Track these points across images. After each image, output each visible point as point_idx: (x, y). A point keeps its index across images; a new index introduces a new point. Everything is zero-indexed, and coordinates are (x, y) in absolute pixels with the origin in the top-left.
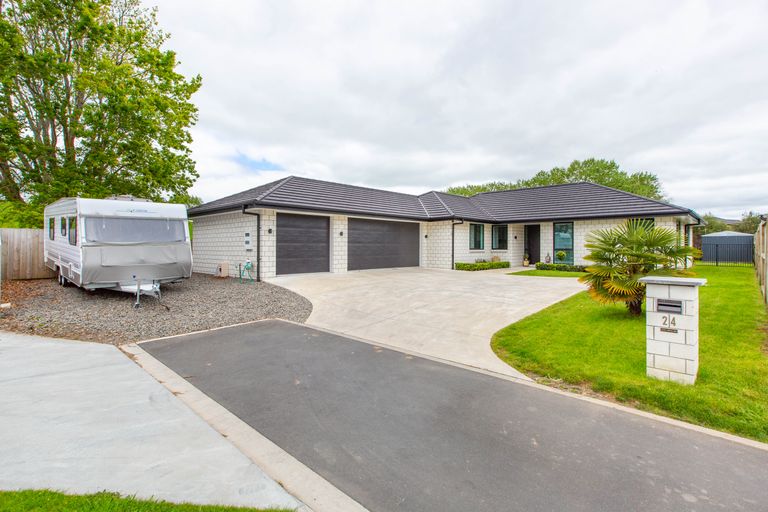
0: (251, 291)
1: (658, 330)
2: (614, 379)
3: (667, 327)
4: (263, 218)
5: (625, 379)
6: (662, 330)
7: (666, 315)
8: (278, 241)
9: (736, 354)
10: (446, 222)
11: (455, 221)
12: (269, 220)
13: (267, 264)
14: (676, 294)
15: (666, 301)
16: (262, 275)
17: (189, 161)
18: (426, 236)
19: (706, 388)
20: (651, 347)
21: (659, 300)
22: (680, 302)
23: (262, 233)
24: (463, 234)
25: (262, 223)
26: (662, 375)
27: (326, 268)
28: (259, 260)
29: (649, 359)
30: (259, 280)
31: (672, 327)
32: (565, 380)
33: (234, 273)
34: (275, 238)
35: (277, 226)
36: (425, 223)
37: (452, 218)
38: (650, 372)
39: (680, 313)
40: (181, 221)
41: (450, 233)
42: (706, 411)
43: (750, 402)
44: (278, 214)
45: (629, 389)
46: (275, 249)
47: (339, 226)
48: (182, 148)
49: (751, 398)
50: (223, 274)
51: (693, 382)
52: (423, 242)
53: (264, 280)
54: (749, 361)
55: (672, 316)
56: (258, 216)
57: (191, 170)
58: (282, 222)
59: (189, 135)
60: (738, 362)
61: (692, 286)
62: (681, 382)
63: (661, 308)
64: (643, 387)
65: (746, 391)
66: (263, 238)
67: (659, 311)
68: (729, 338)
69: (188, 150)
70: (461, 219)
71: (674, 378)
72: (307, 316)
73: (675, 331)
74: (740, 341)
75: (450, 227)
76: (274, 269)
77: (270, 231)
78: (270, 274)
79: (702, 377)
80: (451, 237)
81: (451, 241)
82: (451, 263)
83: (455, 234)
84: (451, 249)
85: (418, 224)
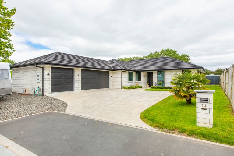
0: (40, 100)
1: (200, 109)
2: (186, 128)
3: (203, 108)
4: (45, 69)
5: (190, 127)
6: (202, 109)
7: (203, 103)
8: (51, 79)
9: (223, 116)
10: (119, 71)
11: (123, 71)
12: (48, 70)
13: (47, 88)
14: (206, 96)
15: (203, 98)
16: (44, 93)
17: (10, 44)
18: (112, 76)
19: (216, 129)
20: (198, 115)
21: (201, 98)
22: (208, 99)
23: (45, 75)
24: (126, 75)
25: (45, 71)
26: (202, 125)
27: (72, 89)
28: (43, 86)
29: (197, 119)
30: (43, 95)
31: (205, 108)
32: (169, 129)
33: (32, 92)
34: (50, 77)
35: (51, 72)
36: (111, 71)
37: (121, 69)
38: (198, 124)
39: (208, 103)
40: (7, 70)
41: (121, 75)
42: (218, 137)
43: (231, 133)
44: (51, 67)
45: (192, 131)
46: (50, 82)
47: (77, 73)
48: (7, 39)
49: (231, 131)
50: (27, 93)
51: (212, 127)
52: (110, 78)
53: (45, 95)
54: (228, 118)
55: (205, 104)
56: (43, 68)
58: (54, 71)
59: (9, 34)
60: (224, 119)
61: (211, 93)
62: (208, 127)
63: (201, 101)
64: (196, 130)
65: (229, 129)
66: (45, 77)
67: (201, 102)
68: (220, 110)
69: (9, 40)
70: (125, 70)
71: (206, 126)
72: (65, 109)
73: (206, 109)
74: (224, 111)
75: (121, 73)
76: (50, 90)
77: (48, 74)
78: (49, 92)
79: (215, 125)
80: (121, 77)
81: (121, 78)
82: (121, 86)
83: (123, 75)
84: (121, 81)
85: (109, 72)
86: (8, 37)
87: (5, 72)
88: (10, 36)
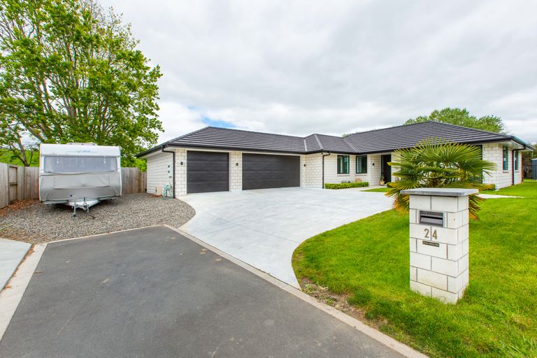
0: (171, 204)
1: (420, 242)
3: (428, 240)
4: (177, 154)
5: (383, 292)
6: (425, 243)
7: (428, 227)
8: (188, 170)
9: (519, 268)
10: (318, 154)
11: (324, 154)
12: (182, 156)
13: (180, 186)
14: (437, 206)
15: (428, 213)
16: (176, 194)
17: (158, 122)
18: (305, 165)
19: (467, 310)
20: (414, 260)
21: (421, 212)
22: (442, 214)
23: (176, 165)
24: (332, 162)
25: (176, 158)
26: (424, 290)
27: (226, 188)
28: (174, 183)
29: (412, 272)
30: (174, 197)
31: (434, 240)
33: (163, 193)
34: (186, 168)
35: (188, 160)
36: (304, 156)
37: (321, 151)
38: (413, 286)
39: (441, 225)
40: (115, 157)
41: (321, 163)
42: (455, 342)
44: (188, 151)
45: (382, 305)
46: (186, 176)
47: (236, 160)
48: (153, 114)
50: (158, 194)
51: (455, 301)
52: (303, 169)
53: (177, 197)
54: (531, 277)
55: (434, 228)
56: (174, 153)
57: (159, 127)
58: (192, 157)
59: (157, 106)
60: (518, 277)
61: (455, 196)
62: (442, 299)
63: (423, 220)
64: (398, 304)
65: (517, 317)
66: (177, 168)
67: (421, 223)
69: (156, 115)
70: (328, 152)
71: (436, 294)
72: (182, 224)
73: (436, 245)
74: (529, 253)
75: (321, 158)
76: (186, 190)
77: (182, 163)
78: (183, 193)
79: (470, 294)
80: (322, 165)
81: (322, 168)
82: (322, 184)
83: (325, 163)
84: (322, 173)
85: (299, 157)
86: (155, 111)
87: (112, 161)
88: (158, 109)
